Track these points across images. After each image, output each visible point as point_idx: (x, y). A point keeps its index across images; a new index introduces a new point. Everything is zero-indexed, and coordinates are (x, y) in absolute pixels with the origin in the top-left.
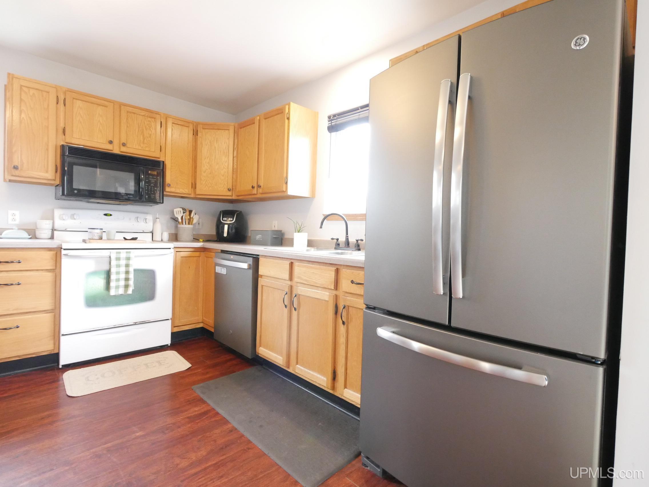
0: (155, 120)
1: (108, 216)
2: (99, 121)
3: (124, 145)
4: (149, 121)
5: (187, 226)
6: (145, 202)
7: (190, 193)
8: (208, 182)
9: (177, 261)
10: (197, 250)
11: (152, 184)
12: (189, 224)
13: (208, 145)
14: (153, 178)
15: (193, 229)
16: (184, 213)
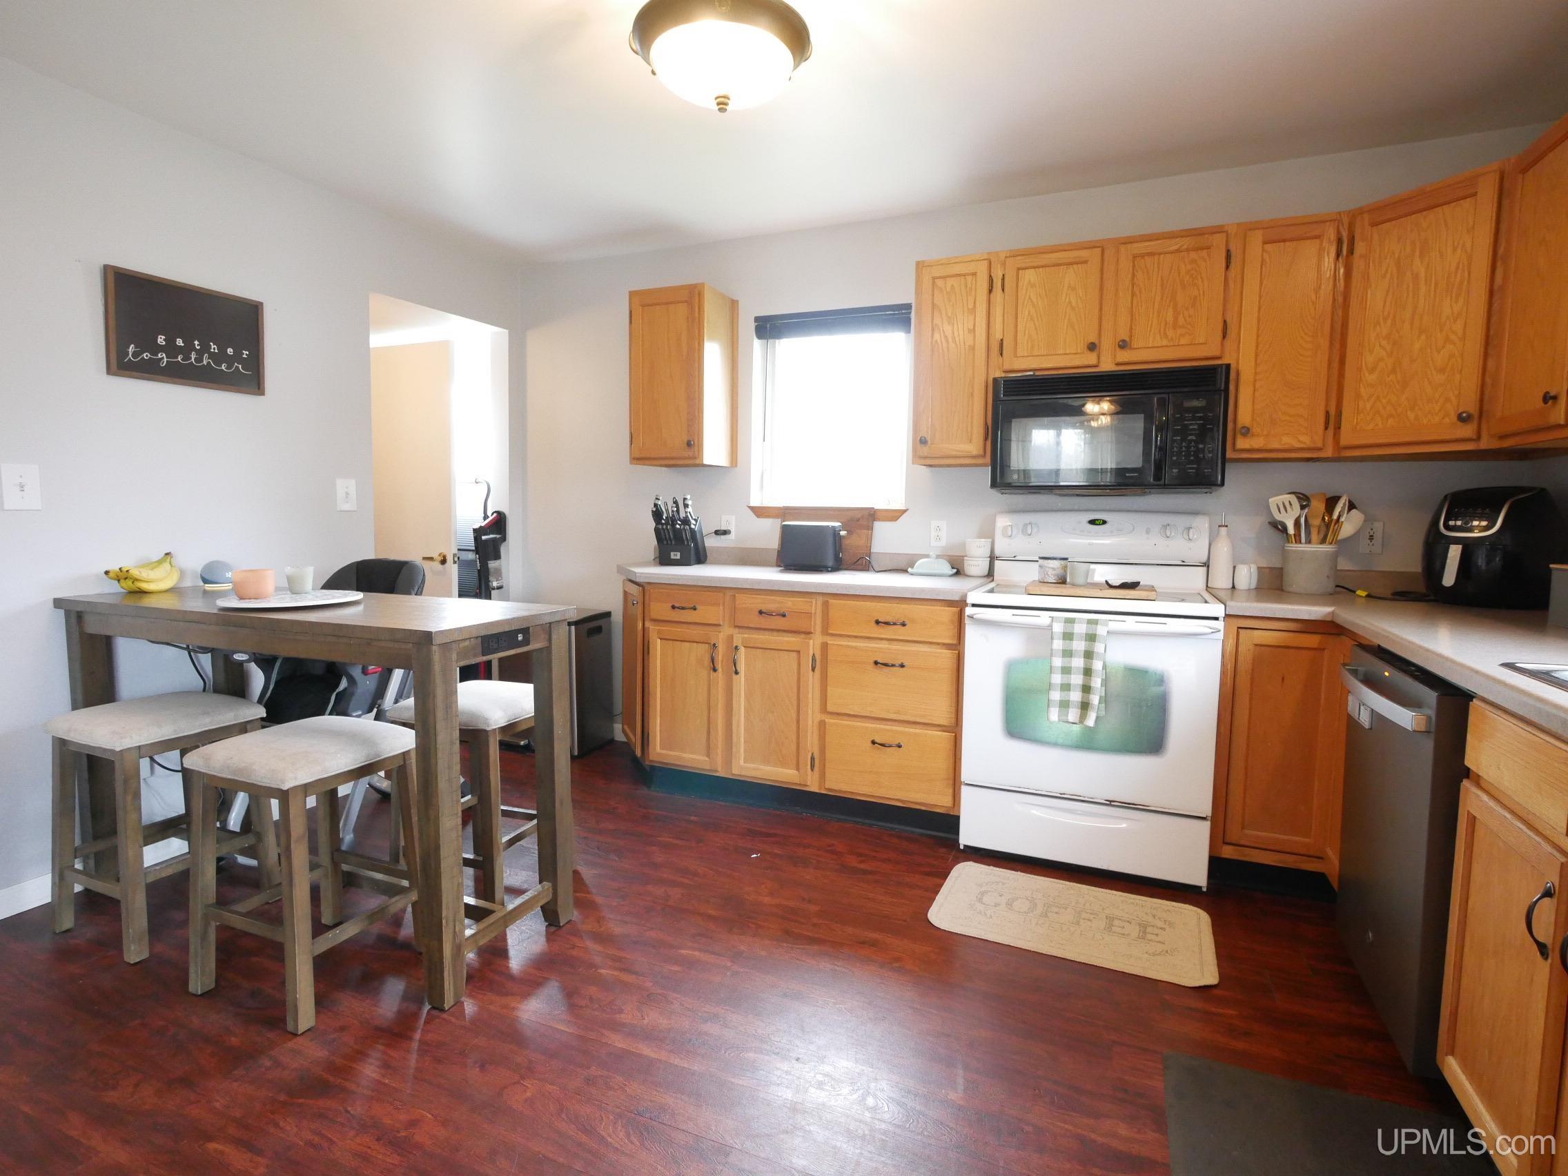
0: (1209, 255)
1: (1097, 524)
2: (1070, 302)
3: (1123, 345)
4: (1194, 261)
5: (1316, 548)
6: (1170, 485)
7: (1320, 445)
8: (1384, 401)
9: (1241, 658)
10: (1309, 626)
11: (1191, 435)
12: (1323, 541)
13: (1388, 276)
14: (1194, 418)
15: (1335, 557)
16: (1303, 507)
